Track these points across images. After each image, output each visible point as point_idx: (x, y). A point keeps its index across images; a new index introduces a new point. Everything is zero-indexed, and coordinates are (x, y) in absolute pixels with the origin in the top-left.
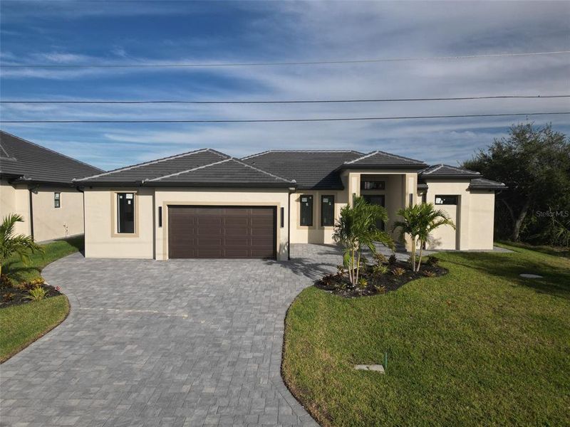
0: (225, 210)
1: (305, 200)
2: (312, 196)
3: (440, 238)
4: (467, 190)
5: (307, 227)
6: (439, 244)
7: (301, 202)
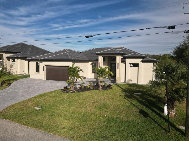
0: (57, 67)
1: (93, 64)
2: (95, 63)
3: (132, 79)
4: (141, 62)
5: (94, 73)
6: (131, 81)
7: (92, 65)
